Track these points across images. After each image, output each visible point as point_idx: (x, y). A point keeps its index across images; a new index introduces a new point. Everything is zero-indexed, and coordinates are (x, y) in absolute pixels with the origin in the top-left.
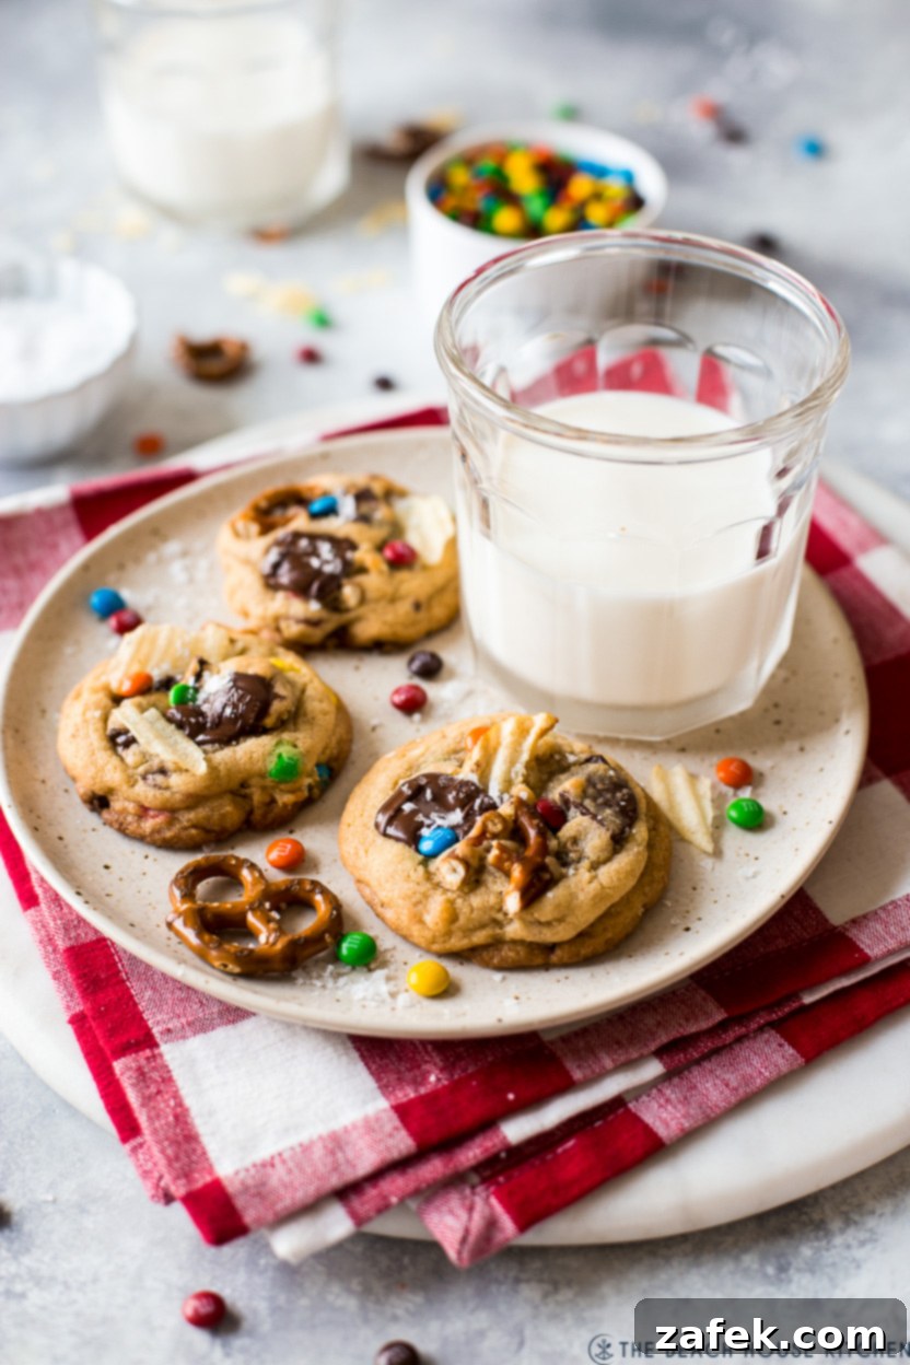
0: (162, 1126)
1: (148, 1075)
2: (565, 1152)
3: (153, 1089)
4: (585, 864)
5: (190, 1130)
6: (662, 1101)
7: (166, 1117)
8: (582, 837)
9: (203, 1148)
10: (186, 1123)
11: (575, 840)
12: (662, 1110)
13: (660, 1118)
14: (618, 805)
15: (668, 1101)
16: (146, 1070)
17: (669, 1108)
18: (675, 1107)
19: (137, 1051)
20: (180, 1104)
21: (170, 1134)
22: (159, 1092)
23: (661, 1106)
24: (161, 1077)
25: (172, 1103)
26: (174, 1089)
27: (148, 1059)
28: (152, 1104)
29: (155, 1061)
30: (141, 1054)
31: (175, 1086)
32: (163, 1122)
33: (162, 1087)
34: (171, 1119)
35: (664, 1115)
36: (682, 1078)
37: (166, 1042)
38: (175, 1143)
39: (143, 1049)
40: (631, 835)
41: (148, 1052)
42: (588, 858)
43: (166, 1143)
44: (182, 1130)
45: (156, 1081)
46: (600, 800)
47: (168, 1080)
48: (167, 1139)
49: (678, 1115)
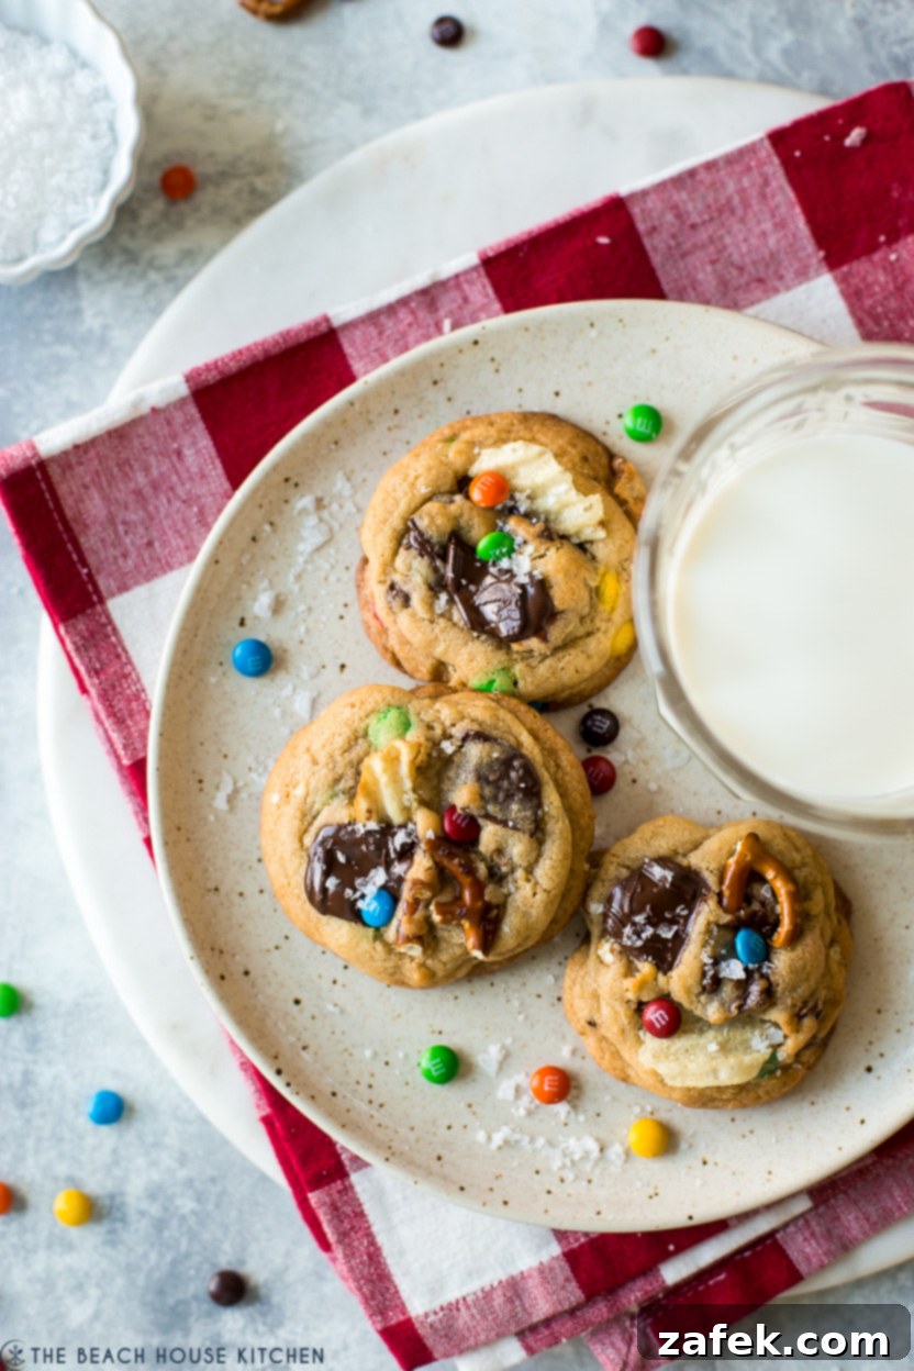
0: (358, 1264)
1: (341, 1210)
2: (717, 1284)
3: (347, 1225)
4: (520, 874)
5: (383, 1270)
6: (807, 1234)
7: (361, 1256)
8: (504, 845)
9: (395, 1287)
10: (379, 1262)
11: (500, 851)
12: (806, 1244)
13: (803, 1252)
14: (519, 789)
15: (813, 1235)
16: (339, 1204)
17: (813, 1242)
18: (818, 1243)
19: (328, 1183)
20: (373, 1243)
21: (366, 1271)
22: (352, 1228)
23: (805, 1239)
24: (353, 1211)
25: (365, 1243)
26: (366, 1225)
27: (339, 1192)
28: (347, 1240)
29: (346, 1194)
30: (333, 1185)
31: (367, 1222)
32: (358, 1261)
33: (355, 1223)
34: (365, 1258)
35: (808, 1250)
36: (828, 1207)
37: (355, 1171)
38: (370, 1281)
39: (334, 1181)
40: (545, 813)
41: (338, 1185)
42: (520, 866)
43: (362, 1282)
44: (376, 1269)
45: (348, 1216)
46: (501, 796)
47: (361, 1215)
48: (363, 1277)
49: (820, 1252)
